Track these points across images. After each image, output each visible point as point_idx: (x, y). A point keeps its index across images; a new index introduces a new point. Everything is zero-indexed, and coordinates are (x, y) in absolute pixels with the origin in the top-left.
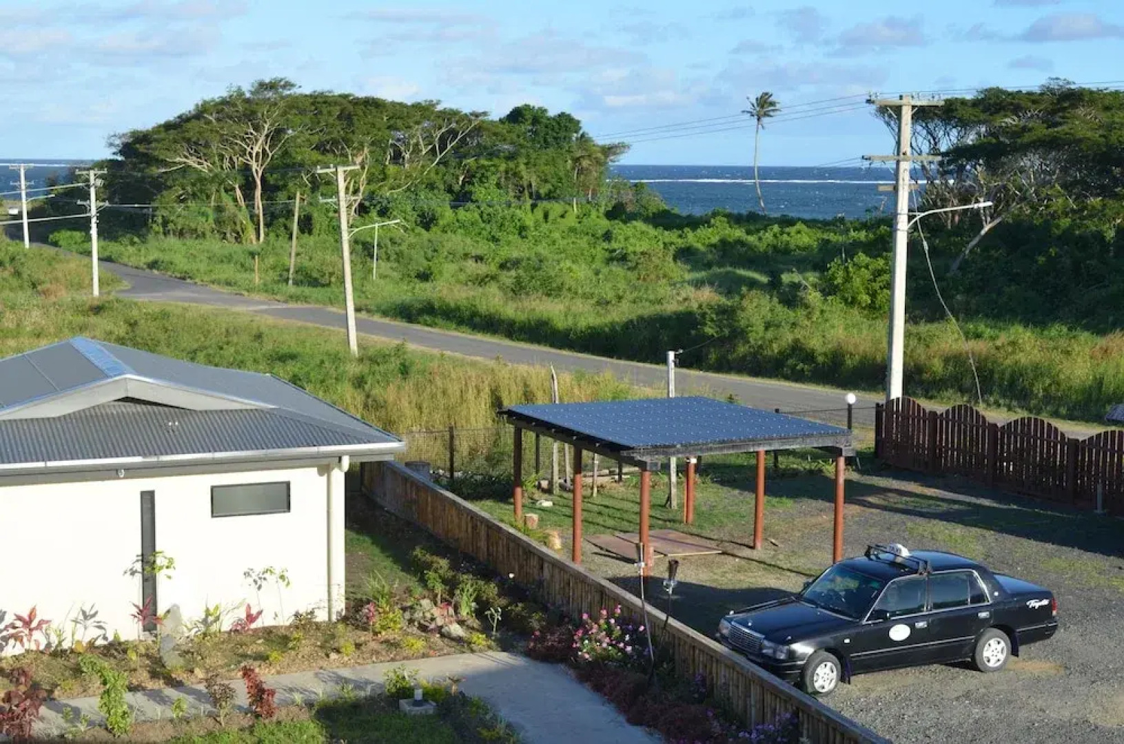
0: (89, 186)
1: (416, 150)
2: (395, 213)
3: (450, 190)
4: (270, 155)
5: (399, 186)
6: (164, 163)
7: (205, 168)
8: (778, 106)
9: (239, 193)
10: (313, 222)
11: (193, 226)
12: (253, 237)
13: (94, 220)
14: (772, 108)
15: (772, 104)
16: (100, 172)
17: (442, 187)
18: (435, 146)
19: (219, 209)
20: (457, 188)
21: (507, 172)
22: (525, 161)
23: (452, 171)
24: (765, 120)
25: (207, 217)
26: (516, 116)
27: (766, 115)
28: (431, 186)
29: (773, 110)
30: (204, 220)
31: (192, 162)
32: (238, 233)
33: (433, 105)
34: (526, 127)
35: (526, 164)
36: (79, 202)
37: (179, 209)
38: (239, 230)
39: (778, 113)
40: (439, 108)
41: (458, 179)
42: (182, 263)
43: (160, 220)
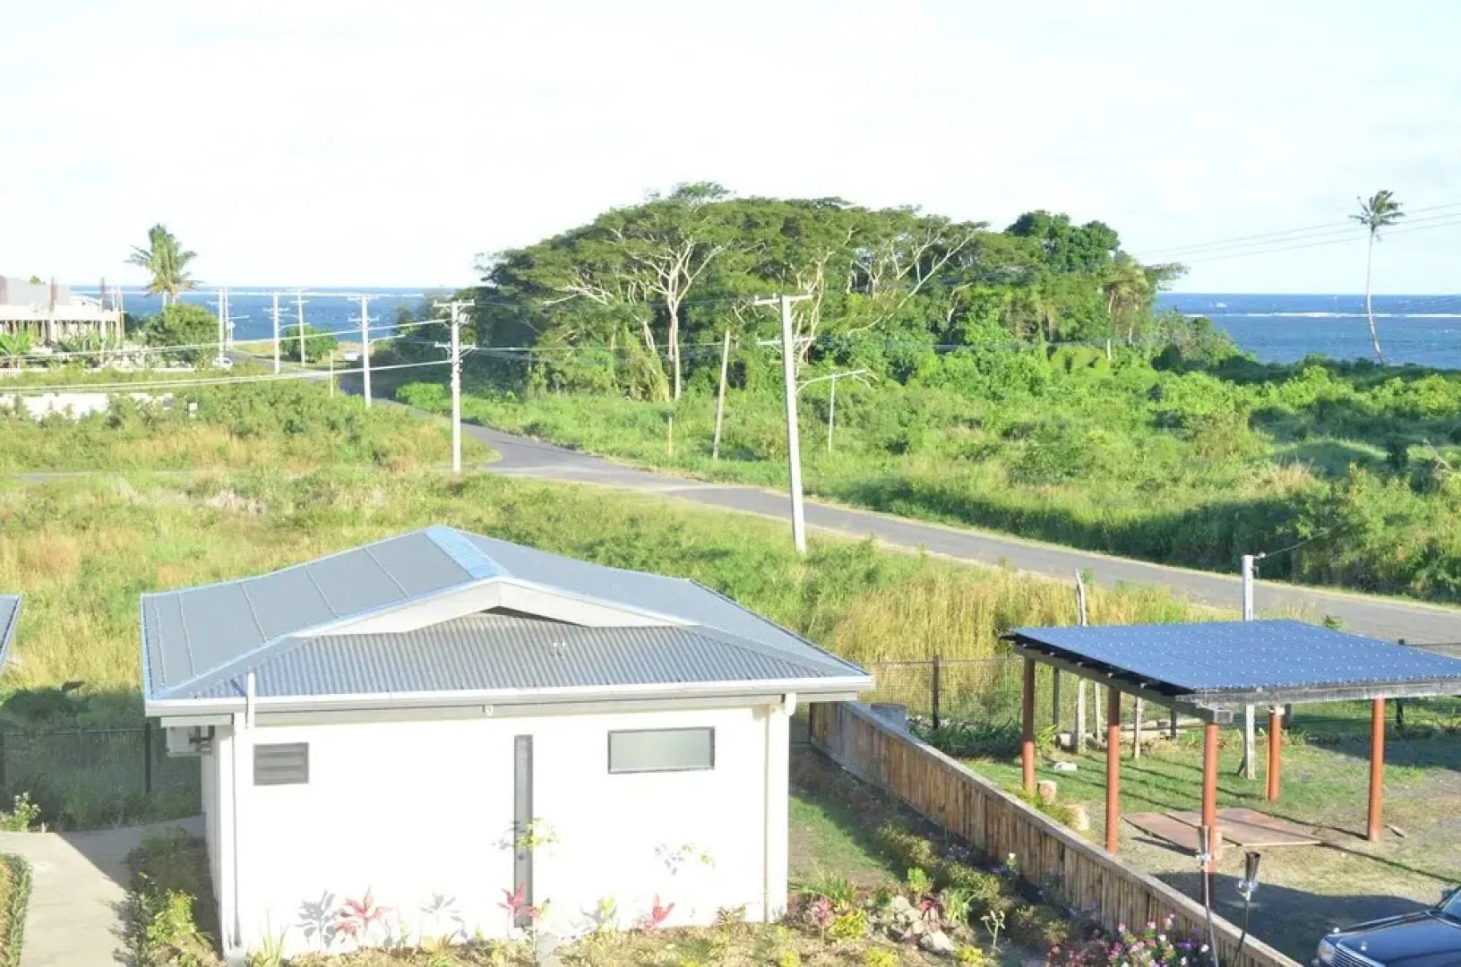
0: (449, 323)
1: (888, 272)
2: (858, 360)
3: (934, 329)
4: (690, 280)
5: (864, 324)
7: (604, 299)
8: (1400, 209)
9: (647, 332)
10: (747, 371)
11: (588, 375)
12: (666, 391)
13: (456, 369)
14: (1392, 212)
15: (1391, 206)
16: (465, 305)
17: (923, 324)
18: (914, 268)
19: (621, 354)
20: (944, 325)
21: (1014, 303)
22: (1040, 288)
23: (938, 302)
24: (1381, 229)
25: (606, 364)
26: (1025, 226)
27: (1382, 222)
28: (909, 324)
29: (1394, 216)
30: (602, 368)
31: (586, 291)
32: (646, 387)
33: (911, 212)
34: (1039, 241)
35: (1042, 292)
36: (437, 345)
37: (569, 352)
38: (648, 382)
39: (1398, 219)
40: (921, 215)
41: (945, 313)
43: (542, 369)
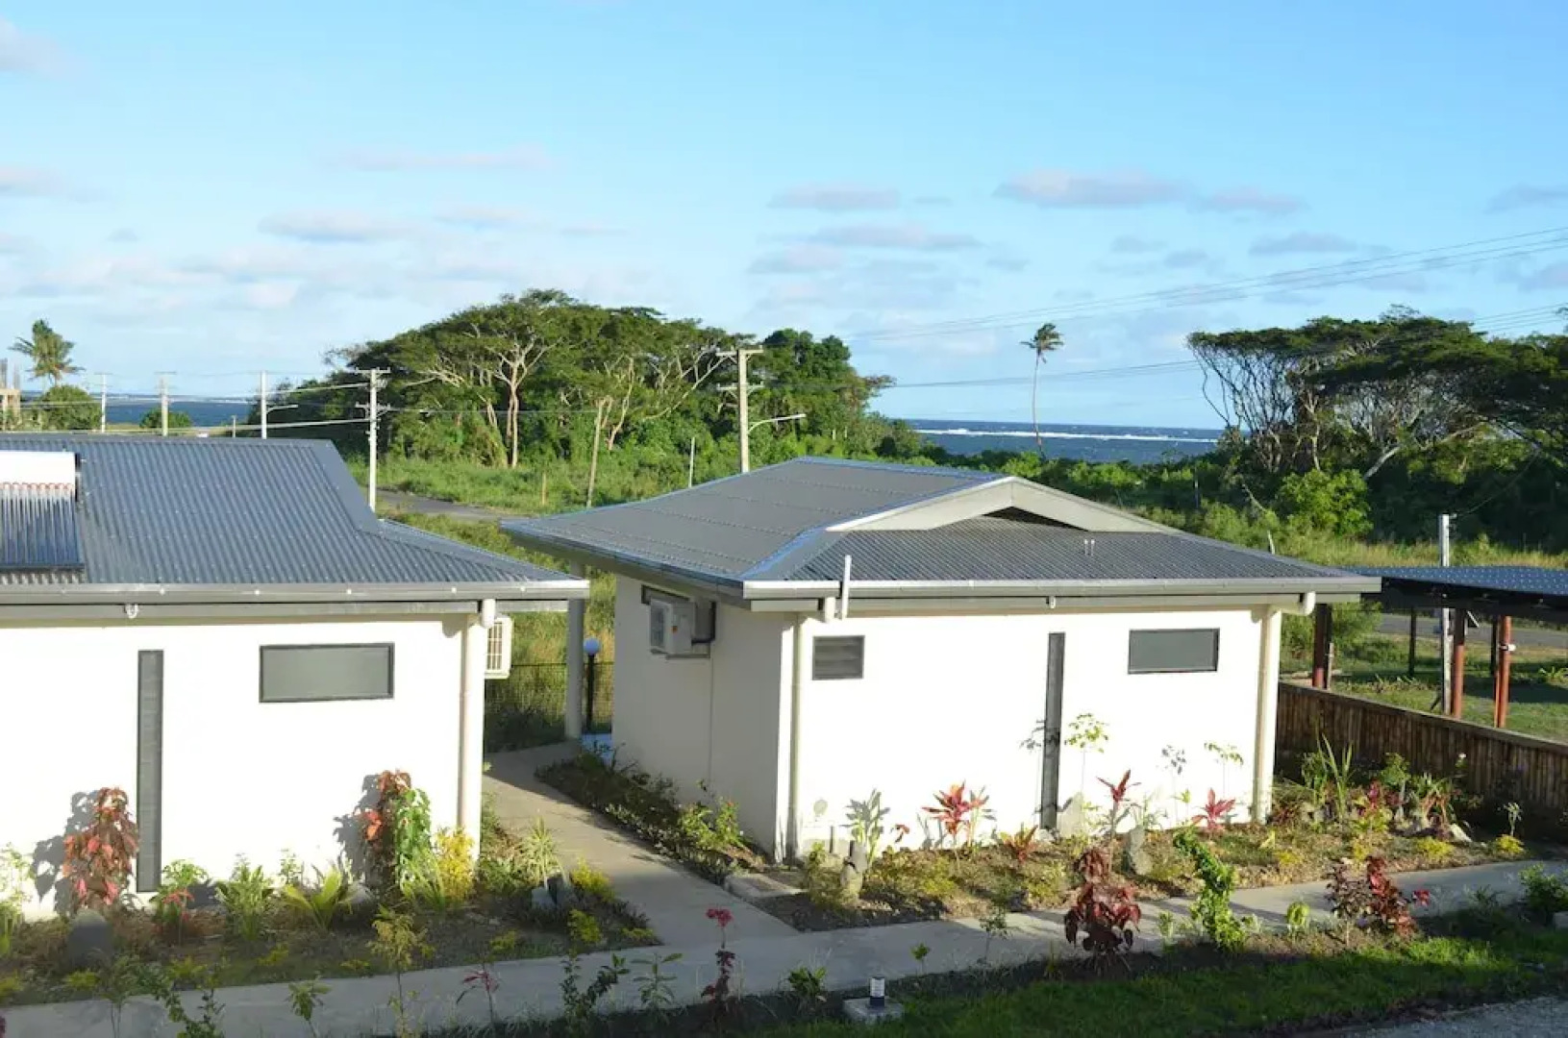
0: (369, 387)
1: (672, 376)
2: (652, 441)
3: (707, 419)
4: (526, 370)
5: (656, 413)
6: (413, 376)
7: (456, 381)
8: (1061, 339)
9: (490, 409)
10: (572, 446)
11: (440, 446)
12: (504, 461)
13: (373, 426)
14: (1053, 340)
15: (1055, 336)
16: (382, 372)
17: (698, 415)
18: (693, 371)
19: (469, 428)
20: (715, 417)
21: (771, 400)
22: (792, 389)
23: (710, 398)
24: (1046, 353)
25: (456, 436)
26: (777, 340)
27: (1048, 347)
28: (686, 413)
29: (1056, 343)
30: (452, 439)
31: (443, 376)
32: (488, 457)
33: (694, 324)
34: (789, 352)
35: (793, 392)
36: (357, 405)
37: (423, 427)
38: (490, 453)
39: (1059, 346)
40: (702, 326)
41: (716, 408)
42: (441, 486)
43: (401, 439)
